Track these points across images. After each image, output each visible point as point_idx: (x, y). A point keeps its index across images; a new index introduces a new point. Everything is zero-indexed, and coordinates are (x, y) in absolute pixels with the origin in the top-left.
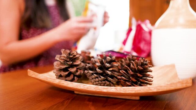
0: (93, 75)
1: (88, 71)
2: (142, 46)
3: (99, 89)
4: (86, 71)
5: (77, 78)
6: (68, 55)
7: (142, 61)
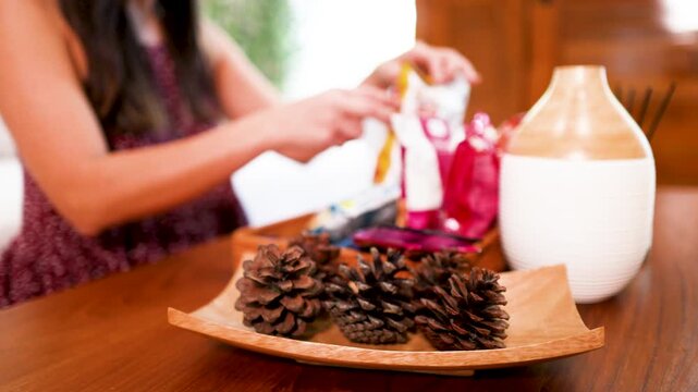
0: (349, 315)
1: (332, 303)
2: (474, 199)
3: (371, 358)
4: (328, 304)
5: (304, 324)
6: (279, 263)
7: (480, 278)
